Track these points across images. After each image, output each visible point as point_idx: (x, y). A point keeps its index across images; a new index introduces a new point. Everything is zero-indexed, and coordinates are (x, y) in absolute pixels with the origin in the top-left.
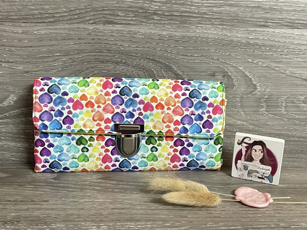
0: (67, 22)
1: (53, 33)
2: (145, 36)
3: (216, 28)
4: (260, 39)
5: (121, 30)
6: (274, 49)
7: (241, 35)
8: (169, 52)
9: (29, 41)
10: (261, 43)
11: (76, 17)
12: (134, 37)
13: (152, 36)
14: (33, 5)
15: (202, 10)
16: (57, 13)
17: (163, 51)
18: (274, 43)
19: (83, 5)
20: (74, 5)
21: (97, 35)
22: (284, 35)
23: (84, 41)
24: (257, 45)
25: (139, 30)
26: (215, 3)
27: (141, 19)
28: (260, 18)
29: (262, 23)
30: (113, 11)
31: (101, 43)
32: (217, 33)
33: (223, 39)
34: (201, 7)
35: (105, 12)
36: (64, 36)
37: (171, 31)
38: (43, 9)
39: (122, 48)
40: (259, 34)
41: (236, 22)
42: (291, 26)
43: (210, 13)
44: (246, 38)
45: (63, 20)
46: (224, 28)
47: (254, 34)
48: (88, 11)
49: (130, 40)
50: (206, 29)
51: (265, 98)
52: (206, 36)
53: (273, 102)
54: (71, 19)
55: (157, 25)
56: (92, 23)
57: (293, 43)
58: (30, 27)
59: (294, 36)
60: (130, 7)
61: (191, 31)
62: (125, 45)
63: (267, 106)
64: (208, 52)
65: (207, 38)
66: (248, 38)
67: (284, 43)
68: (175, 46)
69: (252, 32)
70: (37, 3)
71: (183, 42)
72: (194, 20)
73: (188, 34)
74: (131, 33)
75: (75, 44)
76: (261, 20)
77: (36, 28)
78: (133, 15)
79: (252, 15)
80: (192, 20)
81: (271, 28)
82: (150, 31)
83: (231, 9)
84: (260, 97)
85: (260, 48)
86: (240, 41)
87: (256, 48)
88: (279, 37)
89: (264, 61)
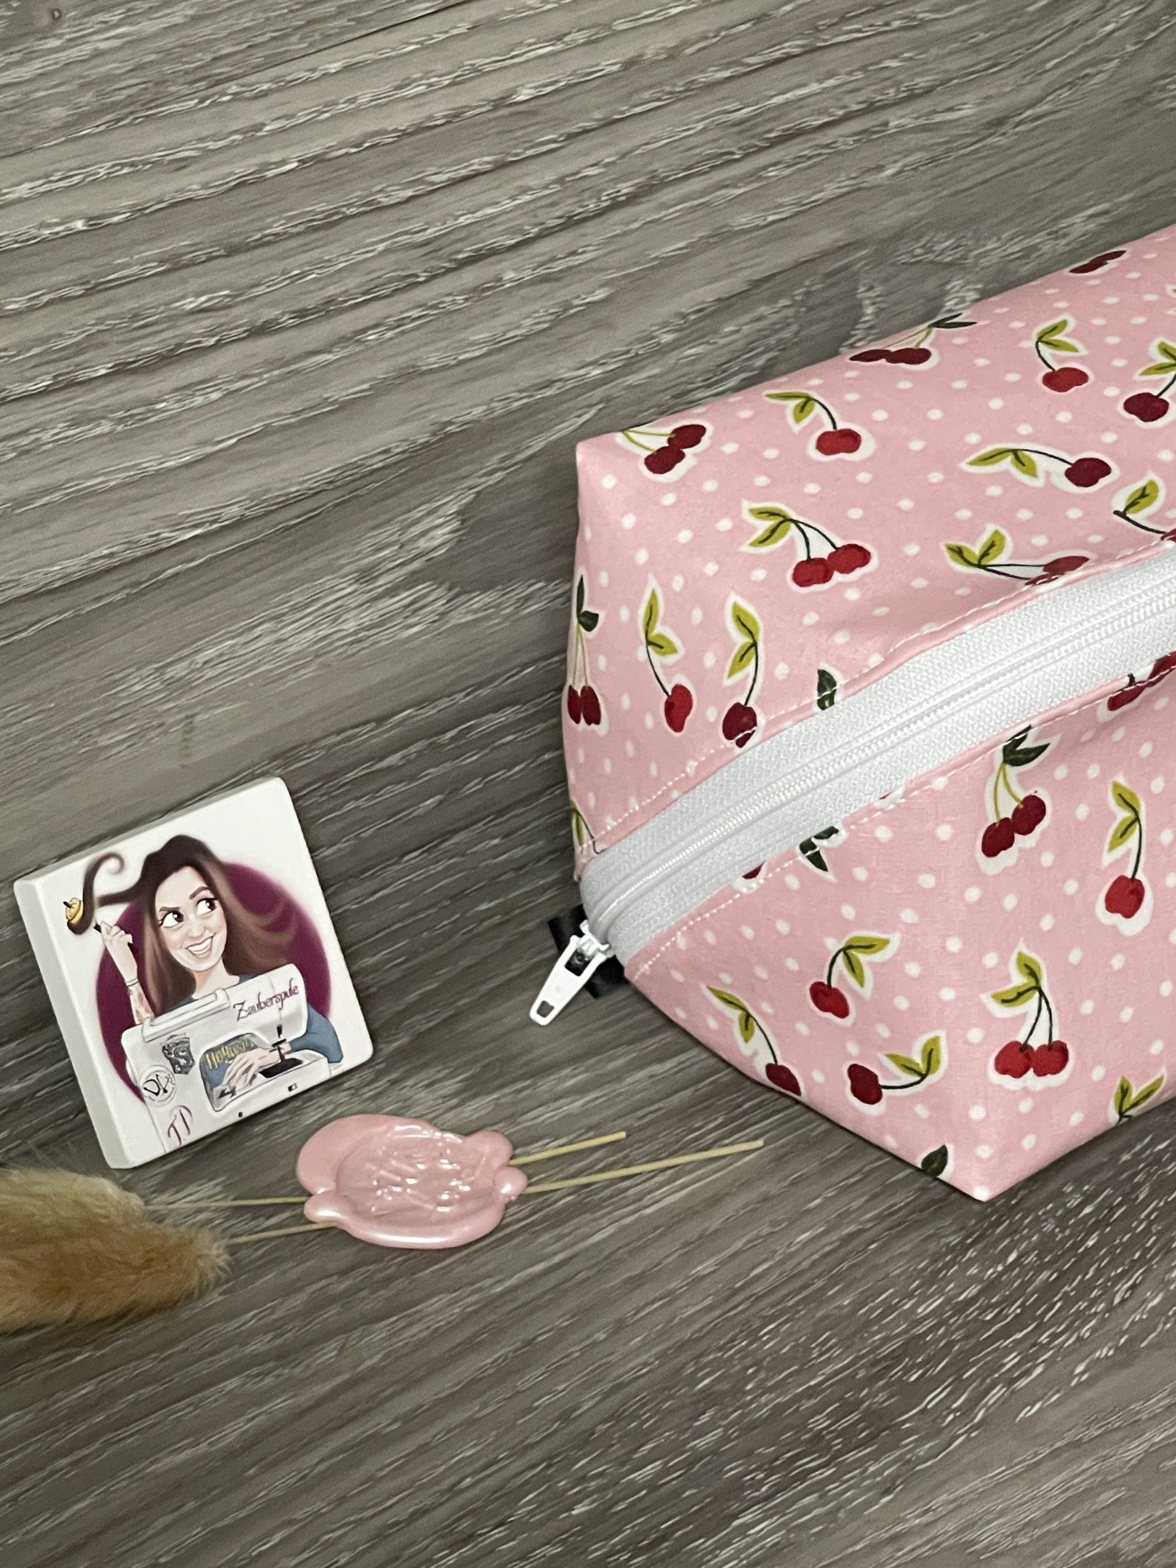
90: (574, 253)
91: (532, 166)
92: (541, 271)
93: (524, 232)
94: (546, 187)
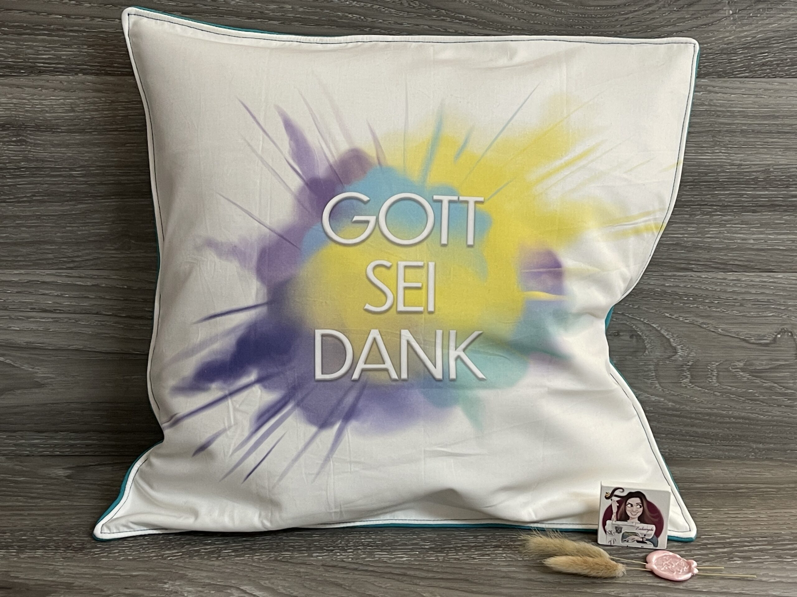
4: (680, 287)
6: (700, 300)
7: (655, 281)
10: (683, 291)
18: (701, 292)
22: (712, 280)
24: (677, 294)
29: (683, 266)
42: (724, 269)
44: (661, 285)
47: (672, 280)
51: (688, 365)
53: (701, 370)
57: (725, 292)
59: (728, 281)
63: (692, 376)
66: (663, 285)
67: (714, 291)
69: (669, 277)
76: (682, 261)
81: (695, 271)
84: (682, 364)
85: (681, 298)
86: (654, 289)
87: (675, 299)
88: (707, 284)
89: (687, 316)
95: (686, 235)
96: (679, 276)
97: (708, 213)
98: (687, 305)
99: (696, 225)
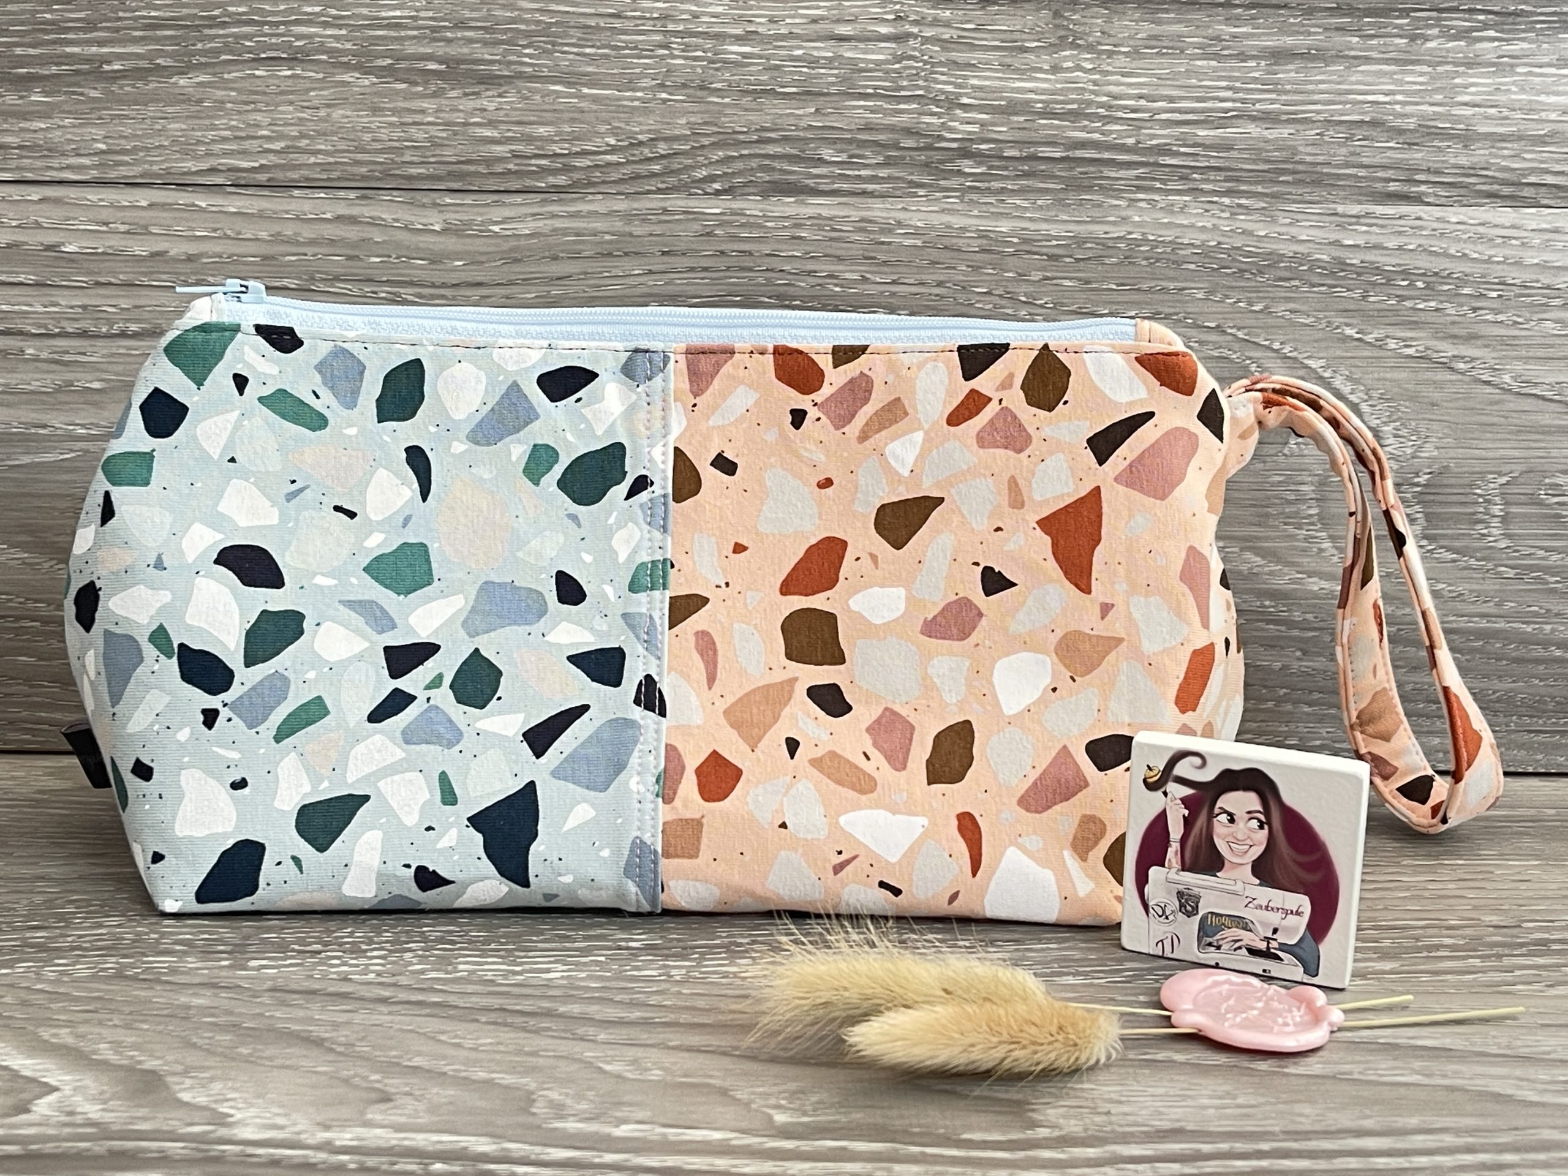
0: (622, 188)
1: (565, 232)
2: (925, 238)
3: (1207, 206)
4: (1386, 248)
5: (830, 219)
6: (1446, 287)
7: (1313, 232)
8: (1023, 299)
9: (472, 263)
10: (1394, 261)
11: (656, 168)
12: (883, 243)
13: (954, 241)
14: (491, 123)
15: (1153, 137)
16: (584, 153)
17: (1000, 296)
18: (1446, 263)
19: (683, 121)
20: (651, 122)
21: (735, 238)
22: (1481, 229)
23: (687, 262)
24: (1378, 270)
25: (901, 216)
26: (1203, 111)
27: (912, 174)
28: (1384, 167)
29: (1393, 187)
30: (800, 144)
31: (751, 270)
32: (1215, 227)
33: (1238, 248)
34: (1149, 124)
35: (771, 149)
36: (610, 242)
37: (1030, 219)
38: (529, 139)
39: (836, 285)
40: (1382, 226)
41: (1288, 182)
42: (1513, 197)
43: (1182, 150)
44: (1330, 243)
45: (604, 182)
46: (1240, 206)
47: (1364, 228)
48: (703, 147)
49: (867, 254)
50: (1169, 209)
51: (1417, 485)
52: (1169, 235)
53: (1454, 498)
54: (637, 177)
55: (975, 197)
56: (717, 193)
57: (1518, 264)
58: (476, 210)
59: (1525, 234)
60: (868, 128)
61: (1112, 219)
62: (848, 276)
63: (1428, 516)
64: (1179, 301)
65: (1176, 245)
66: (1337, 243)
67: (1486, 262)
68: (1047, 278)
69: (1354, 220)
70: (506, 115)
71: (1078, 260)
72: (1122, 173)
73: (1098, 230)
74: (871, 227)
75: (651, 272)
76: (1390, 174)
77: (497, 214)
78: (880, 159)
79: (1353, 154)
80: (1113, 175)
81: (1429, 204)
82: (947, 218)
83: (1266, 133)
85: (1389, 283)
86: (1309, 254)
87: (1374, 284)
88: (1465, 241)
89: (1410, 334)
90: (84, 354)
91: (66, 292)
92: (56, 356)
93: (47, 329)
94: (72, 307)
95: (1399, 97)
96: (1383, 217)
97: (1462, 34)
98: (1408, 304)
99: (1425, 69)
